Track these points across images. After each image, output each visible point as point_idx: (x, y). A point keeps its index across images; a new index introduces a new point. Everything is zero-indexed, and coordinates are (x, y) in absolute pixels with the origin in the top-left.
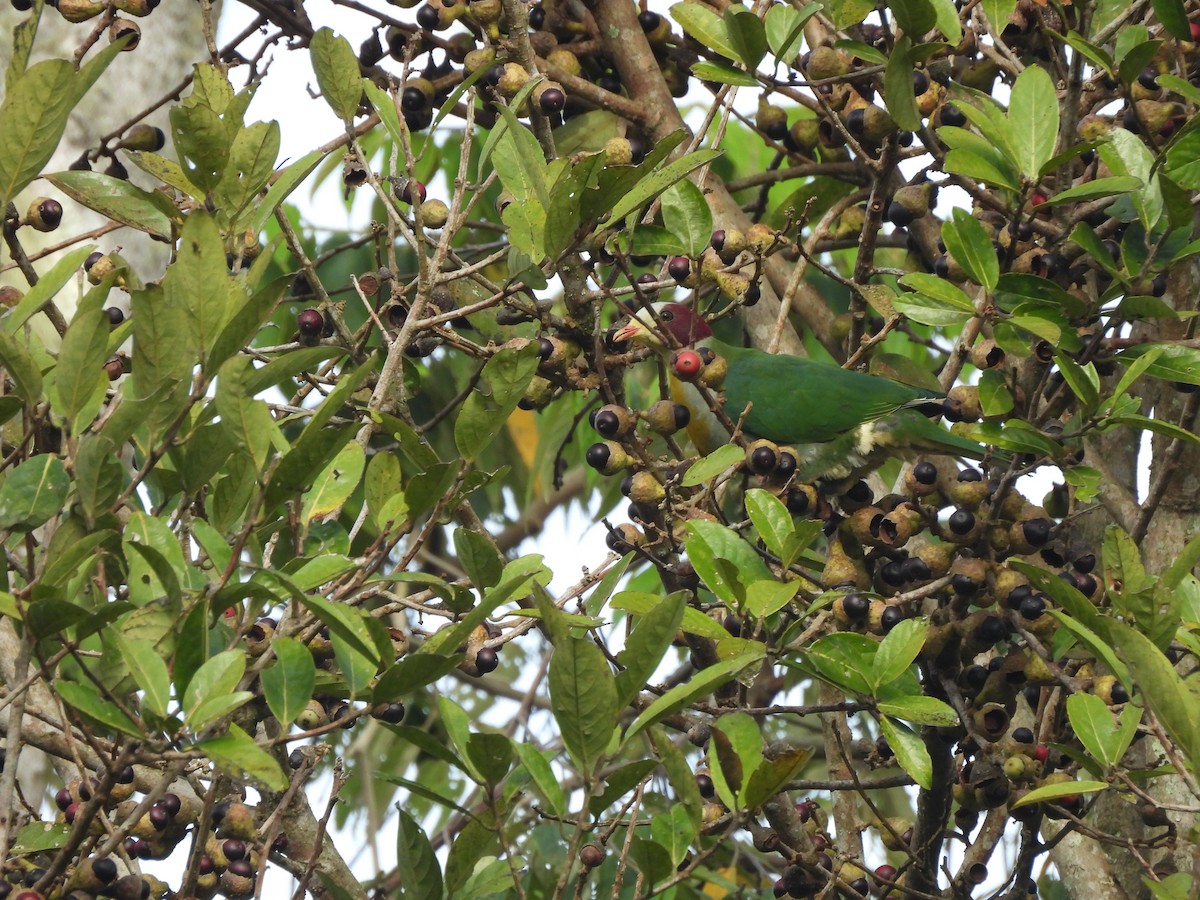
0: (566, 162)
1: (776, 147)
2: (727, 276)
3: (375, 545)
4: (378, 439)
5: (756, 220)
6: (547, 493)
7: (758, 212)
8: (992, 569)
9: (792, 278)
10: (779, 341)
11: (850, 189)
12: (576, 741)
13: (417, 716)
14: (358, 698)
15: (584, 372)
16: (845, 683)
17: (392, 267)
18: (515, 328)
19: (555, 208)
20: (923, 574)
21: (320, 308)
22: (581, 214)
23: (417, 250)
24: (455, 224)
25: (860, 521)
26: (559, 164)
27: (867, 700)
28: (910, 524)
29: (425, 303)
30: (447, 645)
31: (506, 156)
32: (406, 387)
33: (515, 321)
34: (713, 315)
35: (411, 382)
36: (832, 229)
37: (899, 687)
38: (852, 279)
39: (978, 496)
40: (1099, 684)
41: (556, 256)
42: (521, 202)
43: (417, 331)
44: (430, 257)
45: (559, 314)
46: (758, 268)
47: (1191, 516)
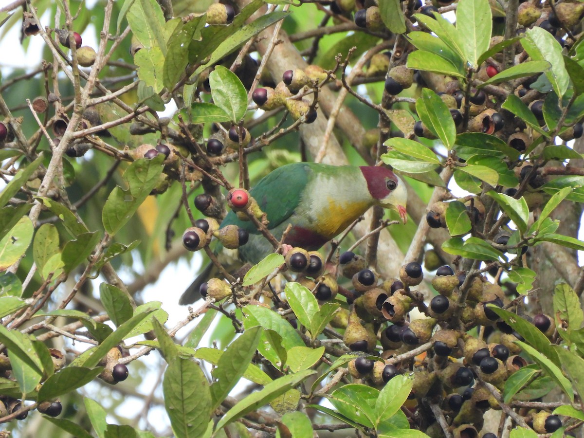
0: (179, 20)
1: (325, 11)
2: (294, 102)
3: (40, 290)
4: (44, 214)
5: (310, 62)
7: (312, 56)
8: (462, 337)
9: (336, 103)
10: (326, 148)
11: (377, 41)
12: (182, 430)
13: (71, 411)
14: (28, 398)
15: (191, 169)
16: (356, 420)
17: (56, 93)
18: (142, 138)
19: (170, 54)
20: (414, 342)
21: (5, 122)
22: (190, 59)
23: (74, 82)
24: (100, 64)
25: (369, 298)
26: (174, 22)
27: (371, 432)
28: (404, 305)
29: (79, 119)
30: (91, 360)
31: (137, 16)
32: (65, 179)
33: (142, 132)
34: (282, 130)
35: (68, 175)
36: (365, 70)
37: (394, 424)
38: (381, 105)
39: (451, 286)
40: (536, 419)
41: (172, 88)
42: (148, 49)
43: (74, 139)
44: (83, 87)
45: (174, 128)
46: (316, 97)
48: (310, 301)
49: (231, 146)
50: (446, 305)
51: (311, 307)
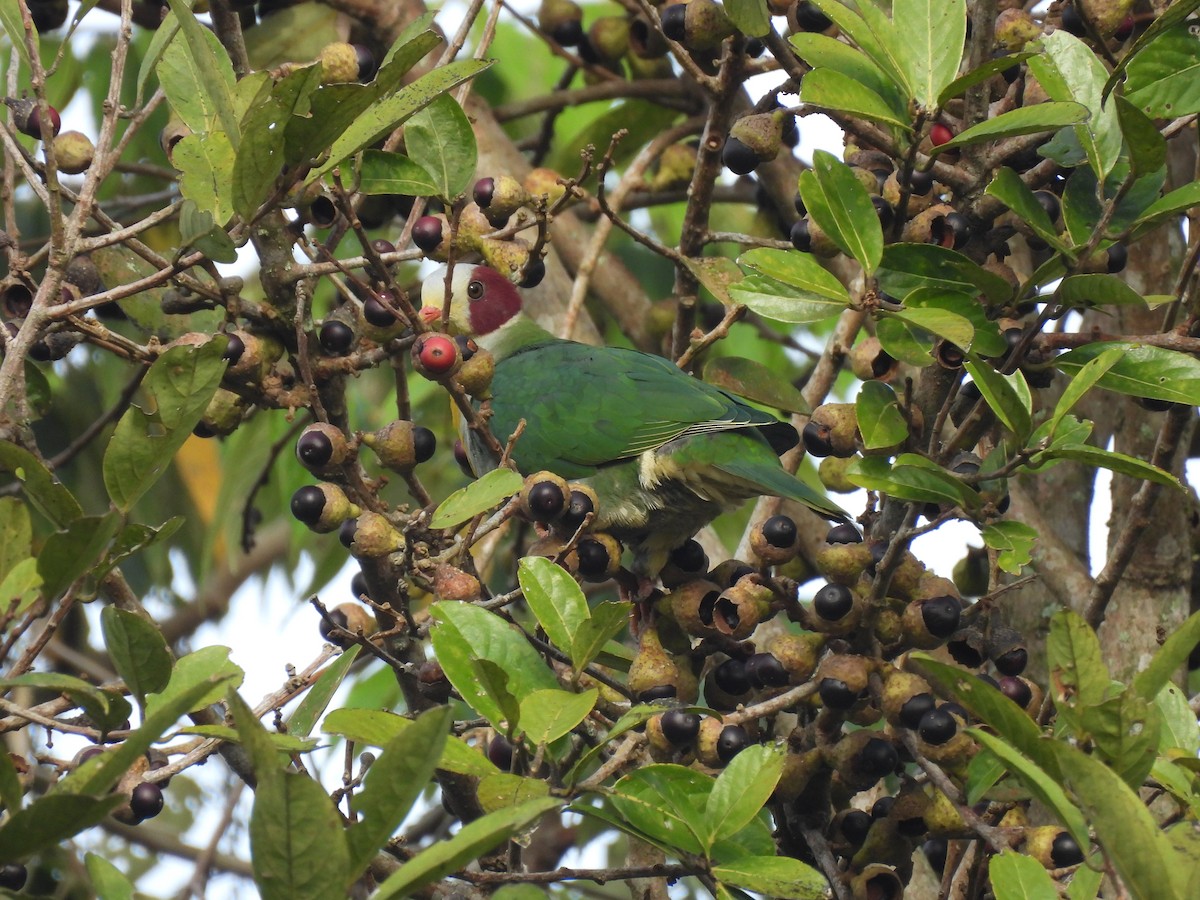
0: (265, 77)
1: (567, 57)
2: (496, 244)
5: (537, 163)
6: (233, 560)
7: (540, 151)
8: (877, 670)
9: (590, 248)
11: (674, 118)
13: (44, 882)
15: (288, 383)
16: (664, 837)
17: (11, 229)
18: (189, 319)
19: (248, 145)
20: (777, 678)
22: (287, 154)
23: (48, 205)
24: (103, 166)
25: (684, 598)
26: (254, 81)
27: (697, 862)
28: (758, 605)
29: (59, 281)
31: (178, 69)
32: (30, 404)
33: (189, 309)
35: (37, 397)
36: (649, 177)
37: (743, 844)
38: (678, 248)
39: (857, 564)
40: (1033, 838)
41: (249, 215)
42: (199, 136)
43: (47, 322)
44: (67, 214)
45: (253, 299)
46: (542, 232)
47: (1167, 595)
48: (570, 596)
49: (369, 336)
50: (846, 604)
51: (572, 608)
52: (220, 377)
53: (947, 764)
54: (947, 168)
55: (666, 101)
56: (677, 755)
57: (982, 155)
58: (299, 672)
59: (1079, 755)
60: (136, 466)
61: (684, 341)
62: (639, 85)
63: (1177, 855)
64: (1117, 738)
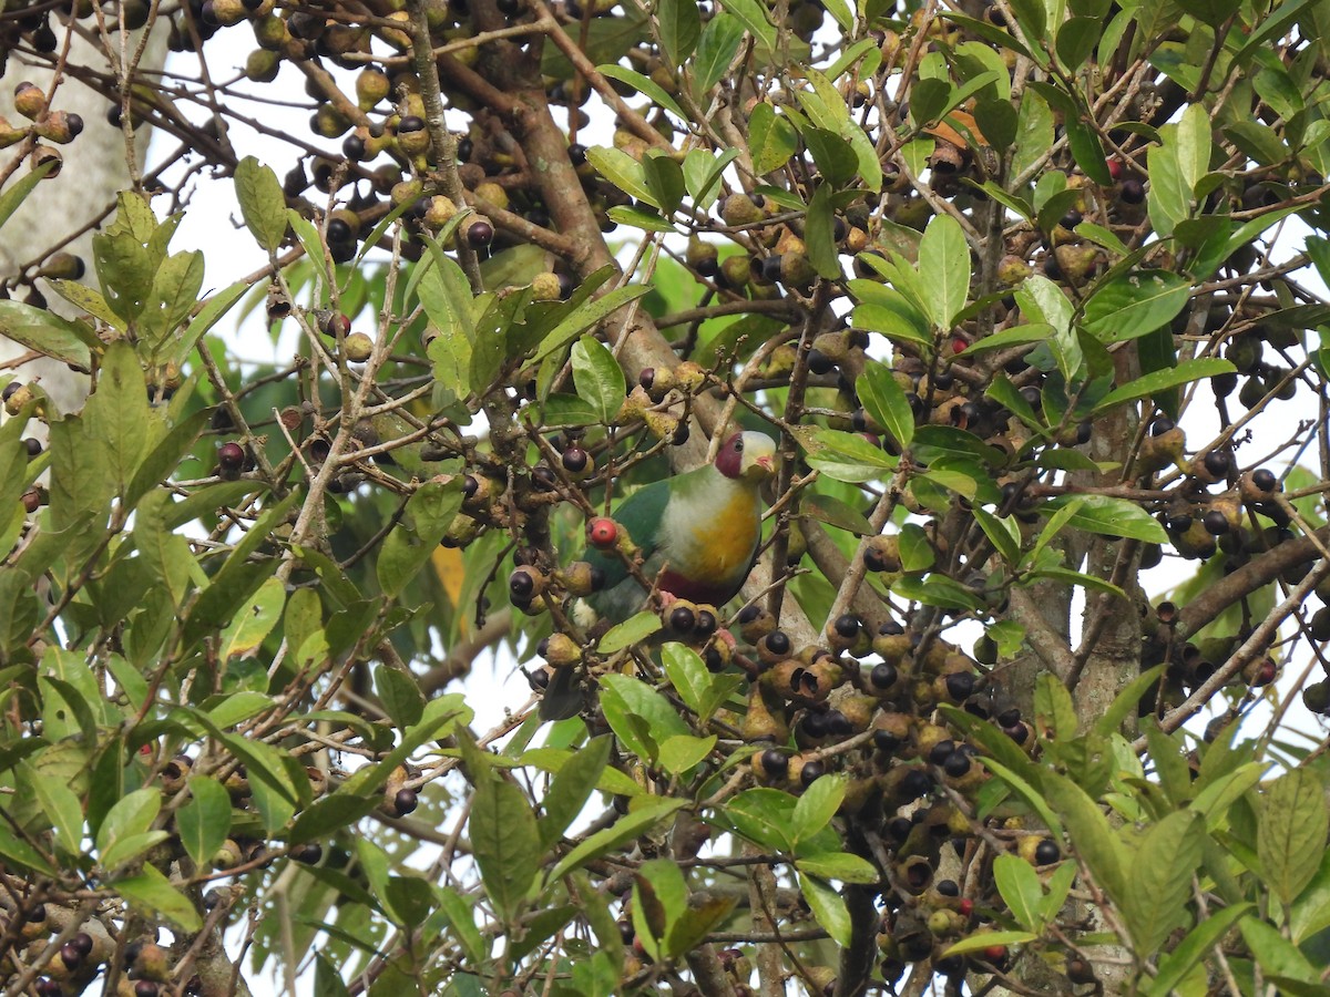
0: (493, 296)
1: (707, 283)
2: (655, 415)
3: (294, 683)
4: (296, 576)
5: (684, 358)
6: (472, 635)
7: (687, 349)
8: (915, 724)
9: (722, 417)
11: (782, 327)
12: (498, 886)
13: (338, 857)
14: (277, 838)
15: (508, 510)
16: (763, 840)
17: (315, 401)
18: (439, 465)
19: (480, 343)
20: (845, 729)
21: (241, 442)
22: (508, 349)
23: (341, 384)
24: (380, 357)
25: (780, 674)
26: (486, 298)
28: (831, 677)
29: (348, 437)
30: (366, 785)
31: (432, 289)
32: (328, 523)
33: (439, 458)
34: (639, 455)
35: (332, 518)
36: (763, 368)
37: (818, 844)
38: (783, 418)
39: (901, 650)
40: (1024, 842)
41: (481, 392)
42: (447, 337)
43: (339, 466)
44: (355, 391)
45: (485, 451)
46: (687, 407)
47: (1124, 664)
48: (698, 669)
50: (893, 678)
51: (699, 679)
52: (459, 505)
53: (963, 791)
54: (965, 370)
55: (776, 315)
56: (773, 782)
57: (989, 361)
58: (513, 713)
59: (1055, 776)
60: (400, 567)
61: (786, 485)
62: (756, 303)
63: (1124, 846)
64: (1082, 764)
